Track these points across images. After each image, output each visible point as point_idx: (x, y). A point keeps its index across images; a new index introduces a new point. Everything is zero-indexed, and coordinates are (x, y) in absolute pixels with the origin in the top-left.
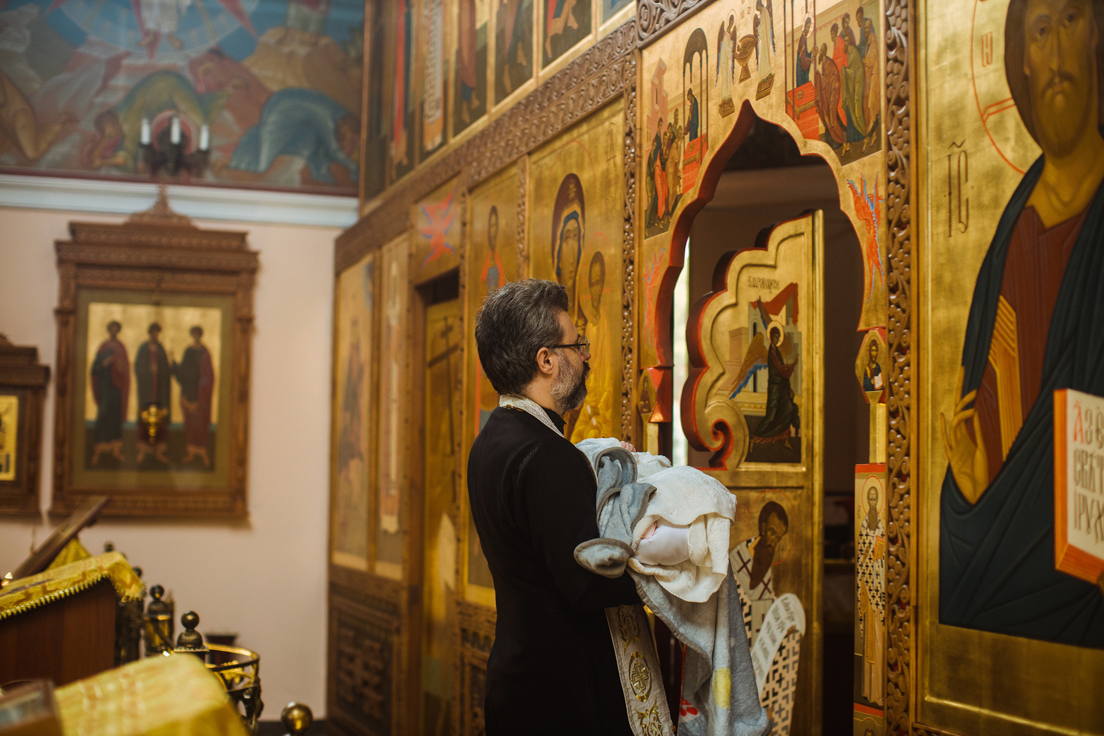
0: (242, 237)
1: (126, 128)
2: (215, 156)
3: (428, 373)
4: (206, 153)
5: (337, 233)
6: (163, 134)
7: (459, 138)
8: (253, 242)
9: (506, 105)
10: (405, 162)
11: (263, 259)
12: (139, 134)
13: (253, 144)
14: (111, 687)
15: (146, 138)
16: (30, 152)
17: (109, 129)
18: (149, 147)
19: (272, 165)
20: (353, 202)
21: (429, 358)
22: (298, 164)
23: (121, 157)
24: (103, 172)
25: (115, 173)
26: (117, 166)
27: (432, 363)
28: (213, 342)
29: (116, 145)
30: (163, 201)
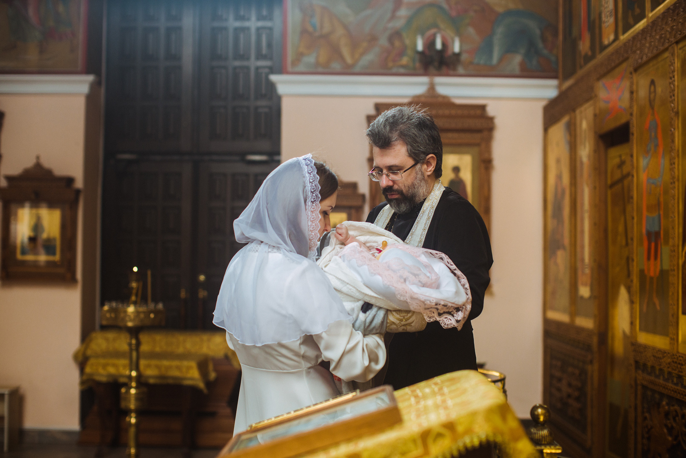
0: (483, 108)
1: (407, 42)
2: (464, 57)
3: (609, 192)
4: (458, 55)
5: (544, 103)
6: (430, 44)
7: (626, 35)
8: (491, 111)
9: (659, 10)
10: (590, 53)
11: (498, 122)
12: (415, 45)
13: (488, 48)
14: (427, 390)
15: (420, 47)
16: (349, 60)
17: (397, 43)
18: (422, 53)
19: (501, 60)
20: (554, 82)
21: (609, 182)
22: (517, 59)
23: (405, 60)
24: (394, 70)
25: (402, 71)
26: (403, 66)
27: (612, 186)
28: (467, 176)
29: (401, 54)
30: (432, 87)
